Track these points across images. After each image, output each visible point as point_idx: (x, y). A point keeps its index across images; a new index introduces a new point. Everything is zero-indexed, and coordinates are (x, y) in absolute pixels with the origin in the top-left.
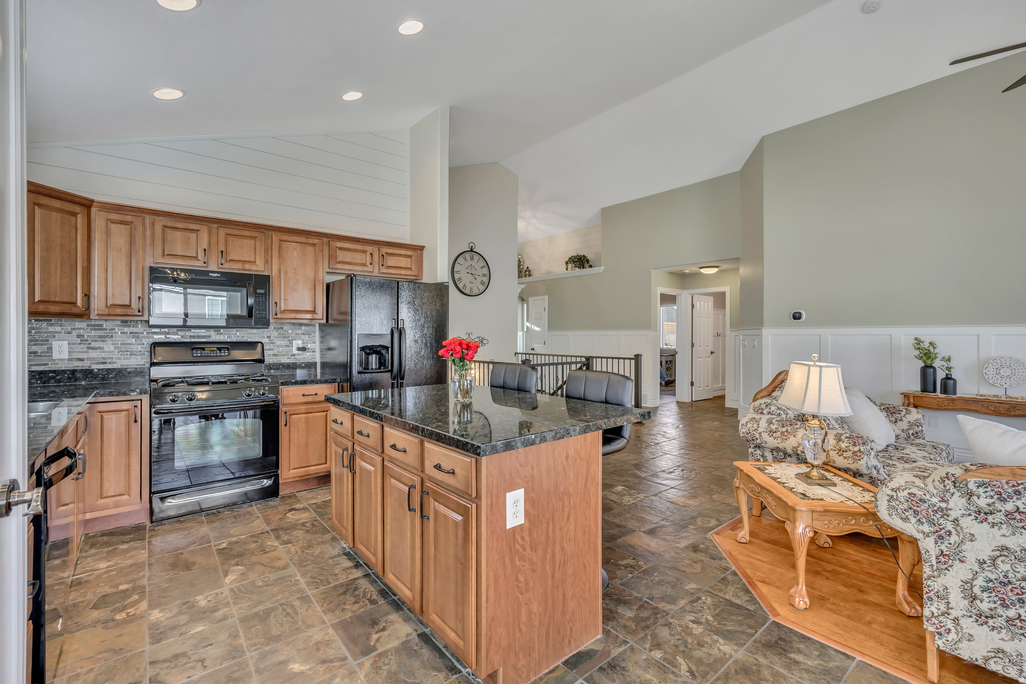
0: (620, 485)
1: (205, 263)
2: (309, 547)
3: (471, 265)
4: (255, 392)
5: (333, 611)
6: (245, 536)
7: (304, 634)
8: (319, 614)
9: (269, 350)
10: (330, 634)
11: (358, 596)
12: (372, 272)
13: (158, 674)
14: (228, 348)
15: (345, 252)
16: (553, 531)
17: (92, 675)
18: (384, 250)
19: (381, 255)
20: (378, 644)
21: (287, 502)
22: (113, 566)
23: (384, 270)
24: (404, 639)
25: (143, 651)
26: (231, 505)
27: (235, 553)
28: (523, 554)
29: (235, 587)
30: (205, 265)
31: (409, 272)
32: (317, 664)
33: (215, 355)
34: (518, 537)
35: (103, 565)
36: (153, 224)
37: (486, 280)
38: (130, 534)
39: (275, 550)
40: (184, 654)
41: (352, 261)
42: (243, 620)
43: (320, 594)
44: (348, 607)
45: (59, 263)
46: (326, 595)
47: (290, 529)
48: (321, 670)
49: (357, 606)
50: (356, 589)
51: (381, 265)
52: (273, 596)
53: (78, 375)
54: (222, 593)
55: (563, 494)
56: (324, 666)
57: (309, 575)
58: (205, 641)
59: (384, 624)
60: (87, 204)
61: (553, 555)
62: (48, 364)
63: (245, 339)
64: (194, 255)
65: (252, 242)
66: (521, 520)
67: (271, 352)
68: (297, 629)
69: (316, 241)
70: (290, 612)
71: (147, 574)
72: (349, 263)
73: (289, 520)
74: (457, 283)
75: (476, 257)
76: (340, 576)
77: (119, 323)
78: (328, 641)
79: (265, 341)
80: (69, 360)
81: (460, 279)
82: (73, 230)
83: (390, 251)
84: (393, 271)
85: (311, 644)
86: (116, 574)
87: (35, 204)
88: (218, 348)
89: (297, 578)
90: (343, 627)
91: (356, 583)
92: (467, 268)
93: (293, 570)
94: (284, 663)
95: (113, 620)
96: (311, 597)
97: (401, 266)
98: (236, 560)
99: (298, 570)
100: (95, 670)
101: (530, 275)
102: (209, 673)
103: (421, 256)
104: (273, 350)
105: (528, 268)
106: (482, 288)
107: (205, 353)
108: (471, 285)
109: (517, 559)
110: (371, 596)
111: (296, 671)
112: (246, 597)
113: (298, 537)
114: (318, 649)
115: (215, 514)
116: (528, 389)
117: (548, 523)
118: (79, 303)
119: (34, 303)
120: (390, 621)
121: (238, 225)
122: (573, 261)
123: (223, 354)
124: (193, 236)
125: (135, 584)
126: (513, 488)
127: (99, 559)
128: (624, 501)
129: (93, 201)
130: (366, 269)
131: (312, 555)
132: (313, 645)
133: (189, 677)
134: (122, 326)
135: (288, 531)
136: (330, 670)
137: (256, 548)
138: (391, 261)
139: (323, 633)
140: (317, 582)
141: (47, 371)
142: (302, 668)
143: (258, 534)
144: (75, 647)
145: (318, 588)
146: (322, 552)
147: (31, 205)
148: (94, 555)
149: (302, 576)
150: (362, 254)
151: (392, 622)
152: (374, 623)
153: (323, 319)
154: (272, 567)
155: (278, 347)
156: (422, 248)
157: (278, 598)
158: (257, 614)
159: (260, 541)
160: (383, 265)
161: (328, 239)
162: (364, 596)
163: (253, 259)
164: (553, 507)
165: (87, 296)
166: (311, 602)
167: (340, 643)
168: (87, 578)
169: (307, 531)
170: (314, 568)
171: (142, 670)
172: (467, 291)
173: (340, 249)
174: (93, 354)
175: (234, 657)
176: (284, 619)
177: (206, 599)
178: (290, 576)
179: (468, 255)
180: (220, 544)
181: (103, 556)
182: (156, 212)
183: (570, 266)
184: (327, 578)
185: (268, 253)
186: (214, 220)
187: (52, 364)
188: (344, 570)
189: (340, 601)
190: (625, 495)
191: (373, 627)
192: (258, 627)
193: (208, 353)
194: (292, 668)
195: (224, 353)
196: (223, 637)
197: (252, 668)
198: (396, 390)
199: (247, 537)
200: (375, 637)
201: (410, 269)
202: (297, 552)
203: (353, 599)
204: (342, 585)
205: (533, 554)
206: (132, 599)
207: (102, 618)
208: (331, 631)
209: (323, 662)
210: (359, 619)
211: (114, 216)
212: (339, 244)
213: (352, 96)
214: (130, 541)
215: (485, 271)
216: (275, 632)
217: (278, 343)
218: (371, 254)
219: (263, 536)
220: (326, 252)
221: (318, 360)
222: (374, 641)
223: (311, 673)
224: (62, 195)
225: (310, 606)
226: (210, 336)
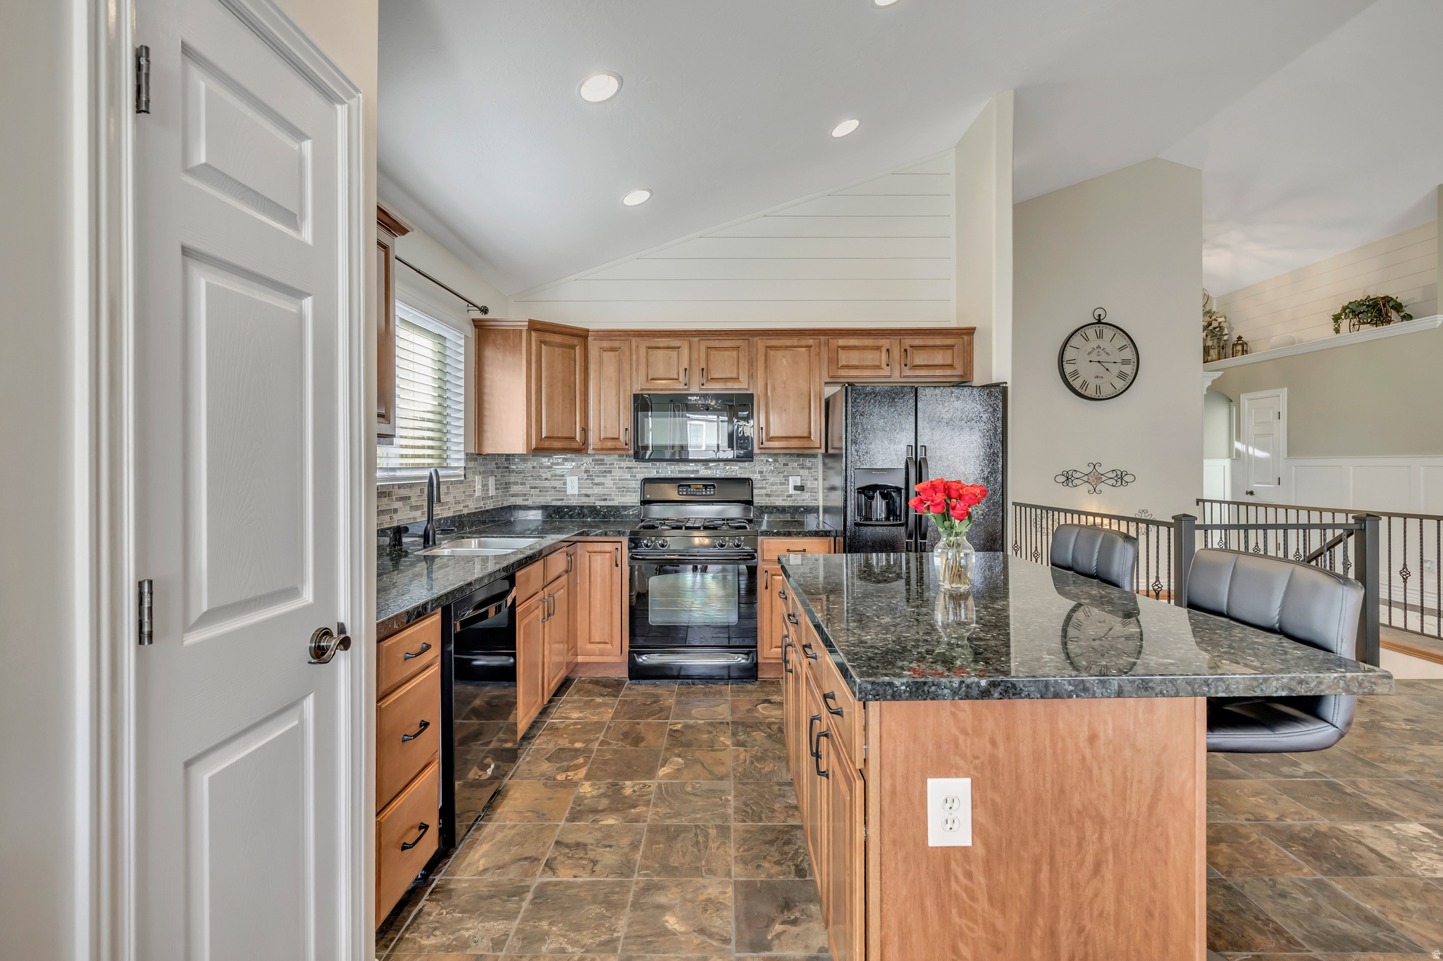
0: (1417, 820)
1: (686, 385)
2: (759, 759)
3: (1099, 347)
4: (729, 541)
5: (746, 863)
6: (702, 722)
7: (701, 879)
8: (729, 859)
9: (761, 488)
10: (728, 895)
11: (785, 854)
12: (890, 377)
13: (555, 858)
14: (713, 485)
15: (850, 351)
16: (1054, 883)
17: (513, 831)
18: (908, 342)
19: (902, 350)
20: (776, 942)
21: (766, 689)
22: (582, 719)
23: (907, 372)
24: (814, 953)
25: (558, 825)
26: (708, 678)
27: (684, 739)
28: (971, 907)
29: (665, 783)
30: (686, 387)
31: (949, 372)
32: (694, 931)
33: (701, 493)
34: (958, 870)
35: (575, 715)
36: (638, 347)
37: (1129, 370)
38: (609, 688)
39: (725, 750)
40: (585, 845)
41: (861, 364)
42: (653, 830)
43: (743, 831)
44: (766, 865)
45: (561, 398)
46: (749, 835)
47: (751, 727)
48: (696, 941)
49: (778, 868)
50: (787, 843)
51: (903, 365)
52: (694, 812)
53: (586, 511)
54: (650, 786)
55: (1079, 812)
56: (702, 938)
57: (743, 798)
58: (606, 841)
59: (798, 915)
60: (582, 335)
61: (1052, 933)
62: (563, 500)
63: (733, 475)
64: (676, 377)
65: (735, 353)
66: (962, 836)
67: (764, 492)
68: (697, 868)
69: (811, 342)
70: (701, 841)
71: (602, 738)
72: (856, 367)
73: (756, 715)
74: (1070, 380)
75: (1108, 332)
76: (777, 815)
77: (616, 457)
78: (721, 903)
79: (756, 477)
80: (579, 495)
81: (1075, 373)
82: (572, 363)
83: (917, 342)
84: (923, 372)
85: (701, 898)
86: (580, 728)
87: (541, 342)
88: (703, 485)
89: (729, 798)
90: (748, 891)
91: (792, 833)
92: (1090, 353)
93: (729, 785)
94: (663, 908)
95: (555, 779)
96: (732, 831)
97: (936, 363)
98: (681, 749)
99: (735, 787)
100: (518, 827)
101: (1244, 352)
102: (593, 881)
103: (971, 343)
104: (765, 488)
105: (1240, 338)
106: (1120, 385)
107: (691, 491)
108: (1099, 381)
109: (954, 911)
110: (802, 861)
111: (669, 927)
112: (668, 801)
113: (756, 741)
114: (705, 910)
115: (689, 684)
116: (1114, 578)
117: (1037, 862)
118: (578, 438)
119: (541, 439)
120: (808, 913)
121: (720, 335)
122: (1353, 311)
123: (708, 493)
124: (674, 354)
125: (587, 745)
126: (945, 769)
127: (576, 708)
128: (1414, 864)
129: (588, 331)
130: (881, 373)
131: (759, 772)
132: (702, 901)
133: (575, 877)
134: (619, 460)
135: (749, 729)
136: (703, 948)
137: (707, 741)
138: (920, 359)
139: (720, 890)
140: (748, 813)
141: (563, 506)
142: (676, 926)
143: (717, 723)
144: (517, 795)
145: (744, 821)
146: (772, 772)
147: (539, 343)
148: (575, 702)
149: (735, 796)
150: (875, 351)
151: (810, 917)
152: (787, 906)
153: (820, 448)
154: (710, 772)
155: (772, 484)
156: (970, 331)
157: (698, 816)
158: (667, 828)
159: (715, 733)
160: (906, 365)
161: (827, 338)
162: (792, 859)
163: (735, 375)
164: (1053, 834)
165: (585, 430)
166: (729, 837)
167: (730, 914)
168: (558, 725)
169: (769, 736)
170: (753, 790)
171: (546, 846)
172: (1090, 392)
173: (844, 348)
174: (597, 490)
175: (622, 874)
176: (690, 847)
177: (633, 787)
178: (723, 792)
179: (1090, 332)
180: (676, 723)
181: (580, 705)
182: (640, 333)
183: (1345, 324)
184: (761, 812)
185: (752, 366)
186: (694, 333)
187: (567, 499)
188: (786, 808)
189: (761, 851)
190: (1426, 849)
191: (782, 912)
192: (661, 846)
193: (693, 491)
194: (667, 921)
195: (710, 491)
196: (625, 841)
197: (630, 898)
198: (912, 555)
199: (704, 723)
200: (778, 928)
201: (951, 366)
202: (745, 761)
203: (777, 857)
204: (773, 829)
205: (997, 913)
206: (576, 762)
207: (548, 773)
208: (730, 890)
209: (702, 931)
210: (769, 888)
211: (606, 344)
212: (842, 342)
213: (846, 128)
214: (606, 695)
215: (1128, 354)
216: (674, 861)
217: (772, 480)
218: (888, 350)
219: (721, 727)
220: (825, 356)
221: (821, 504)
222: (774, 933)
223: (682, 939)
224: (563, 330)
225: (725, 843)
226: (698, 471)
